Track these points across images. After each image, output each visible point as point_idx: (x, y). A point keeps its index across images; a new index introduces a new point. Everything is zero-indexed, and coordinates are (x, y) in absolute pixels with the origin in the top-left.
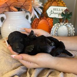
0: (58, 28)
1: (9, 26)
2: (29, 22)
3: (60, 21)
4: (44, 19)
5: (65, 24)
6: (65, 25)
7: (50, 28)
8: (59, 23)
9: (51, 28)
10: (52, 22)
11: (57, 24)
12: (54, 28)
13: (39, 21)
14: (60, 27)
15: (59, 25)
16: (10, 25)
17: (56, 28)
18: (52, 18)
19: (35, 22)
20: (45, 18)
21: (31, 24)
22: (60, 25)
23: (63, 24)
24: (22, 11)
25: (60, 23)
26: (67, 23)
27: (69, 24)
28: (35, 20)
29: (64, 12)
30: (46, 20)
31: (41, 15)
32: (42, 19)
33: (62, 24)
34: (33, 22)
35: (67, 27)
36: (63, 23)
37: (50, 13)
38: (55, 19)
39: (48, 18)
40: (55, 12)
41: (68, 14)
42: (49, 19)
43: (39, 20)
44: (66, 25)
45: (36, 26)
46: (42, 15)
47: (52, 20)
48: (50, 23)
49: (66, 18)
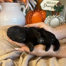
0: (51, 21)
2: (23, 14)
3: (52, 13)
4: (38, 11)
6: (57, 18)
7: (43, 20)
10: (45, 14)
12: (47, 20)
13: (33, 14)
14: (52, 19)
15: (51, 17)
17: (49, 20)
18: (45, 11)
19: (29, 15)
20: (39, 11)
21: (26, 16)
25: (52, 16)
26: (59, 16)
27: (61, 17)
30: (40, 12)
31: (35, 7)
32: (36, 11)
33: (54, 16)
34: (28, 14)
35: (59, 19)
36: (56, 16)
37: (44, 6)
38: (48, 11)
39: (42, 11)
40: (48, 5)
41: (60, 7)
42: (43, 11)
43: (33, 12)
45: (30, 18)
48: (43, 15)
49: (58, 11)
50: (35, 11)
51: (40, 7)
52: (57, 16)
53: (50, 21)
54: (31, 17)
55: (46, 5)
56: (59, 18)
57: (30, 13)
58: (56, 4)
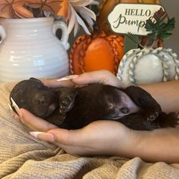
0: (137, 62)
1: (12, 54)
2: (62, 46)
3: (141, 42)
4: (101, 37)
5: (155, 51)
6: (155, 54)
7: (117, 60)
8: (139, 47)
9: (119, 62)
10: (122, 44)
11: (134, 51)
12: (126, 60)
13: (88, 44)
14: (141, 57)
15: (138, 53)
16: (12, 52)
17: (132, 61)
18: (122, 35)
20: (104, 35)
21: (69, 52)
22: (140, 54)
23: (151, 51)
24: (44, 16)
25: (141, 48)
26: (160, 48)
27: (166, 52)
28: (78, 41)
29: (153, 20)
30: (107, 40)
31: (94, 26)
32: (97, 37)
33: (146, 50)
34: (74, 46)
35: (159, 57)
36: (151, 48)
37: (118, 22)
38: (130, 36)
39: (112, 36)
40: (129, 18)
41: (164, 24)
42: (115, 36)
43: (89, 40)
44: (158, 52)
45: (80, 55)
46: (97, 28)
47: (122, 41)
48: (116, 48)
49: (158, 35)
50: (94, 36)
51: (108, 24)
52: (154, 49)
53: (135, 64)
54: (82, 53)
55: (122, 20)
56: (161, 54)
57: (79, 43)
58: (152, 15)
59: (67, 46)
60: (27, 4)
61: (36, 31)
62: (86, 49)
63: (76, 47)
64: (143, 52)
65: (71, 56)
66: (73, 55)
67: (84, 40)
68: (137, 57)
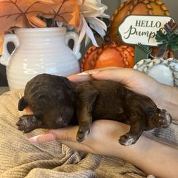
2: (73, 55)
4: (112, 48)
5: (166, 62)
6: (165, 65)
8: (150, 57)
10: (133, 55)
11: (145, 61)
13: (99, 54)
14: (152, 68)
15: (149, 63)
18: (133, 46)
19: (90, 57)
20: (115, 46)
21: (80, 61)
22: (151, 64)
23: (161, 62)
24: (56, 26)
25: (152, 59)
26: (171, 59)
28: (89, 51)
29: (163, 31)
30: (117, 50)
31: (104, 37)
32: (108, 47)
33: (157, 60)
36: (162, 59)
38: (140, 46)
39: (122, 47)
41: (174, 35)
42: (125, 47)
43: (100, 50)
44: (169, 62)
45: (91, 65)
46: (108, 39)
47: (132, 52)
48: (127, 58)
49: (168, 46)
50: (105, 47)
52: (165, 59)
54: (93, 63)
56: (172, 64)
57: (91, 53)
59: (79, 56)
60: (40, 15)
61: (48, 40)
62: (97, 59)
63: (87, 57)
64: (154, 63)
65: (82, 66)
66: (84, 64)
67: (95, 50)
68: (148, 67)
